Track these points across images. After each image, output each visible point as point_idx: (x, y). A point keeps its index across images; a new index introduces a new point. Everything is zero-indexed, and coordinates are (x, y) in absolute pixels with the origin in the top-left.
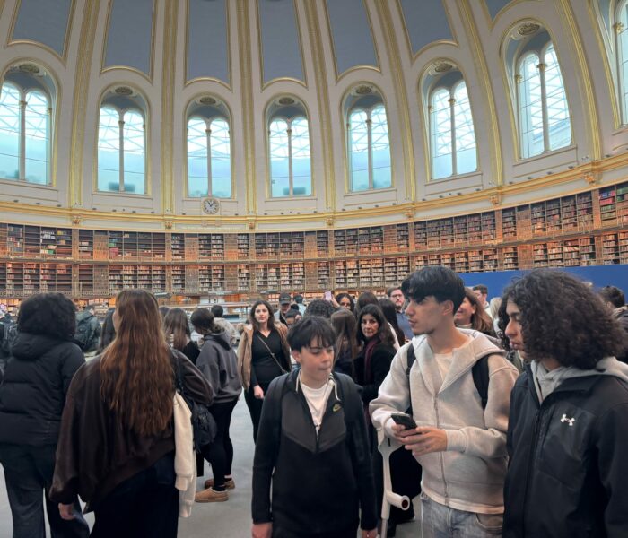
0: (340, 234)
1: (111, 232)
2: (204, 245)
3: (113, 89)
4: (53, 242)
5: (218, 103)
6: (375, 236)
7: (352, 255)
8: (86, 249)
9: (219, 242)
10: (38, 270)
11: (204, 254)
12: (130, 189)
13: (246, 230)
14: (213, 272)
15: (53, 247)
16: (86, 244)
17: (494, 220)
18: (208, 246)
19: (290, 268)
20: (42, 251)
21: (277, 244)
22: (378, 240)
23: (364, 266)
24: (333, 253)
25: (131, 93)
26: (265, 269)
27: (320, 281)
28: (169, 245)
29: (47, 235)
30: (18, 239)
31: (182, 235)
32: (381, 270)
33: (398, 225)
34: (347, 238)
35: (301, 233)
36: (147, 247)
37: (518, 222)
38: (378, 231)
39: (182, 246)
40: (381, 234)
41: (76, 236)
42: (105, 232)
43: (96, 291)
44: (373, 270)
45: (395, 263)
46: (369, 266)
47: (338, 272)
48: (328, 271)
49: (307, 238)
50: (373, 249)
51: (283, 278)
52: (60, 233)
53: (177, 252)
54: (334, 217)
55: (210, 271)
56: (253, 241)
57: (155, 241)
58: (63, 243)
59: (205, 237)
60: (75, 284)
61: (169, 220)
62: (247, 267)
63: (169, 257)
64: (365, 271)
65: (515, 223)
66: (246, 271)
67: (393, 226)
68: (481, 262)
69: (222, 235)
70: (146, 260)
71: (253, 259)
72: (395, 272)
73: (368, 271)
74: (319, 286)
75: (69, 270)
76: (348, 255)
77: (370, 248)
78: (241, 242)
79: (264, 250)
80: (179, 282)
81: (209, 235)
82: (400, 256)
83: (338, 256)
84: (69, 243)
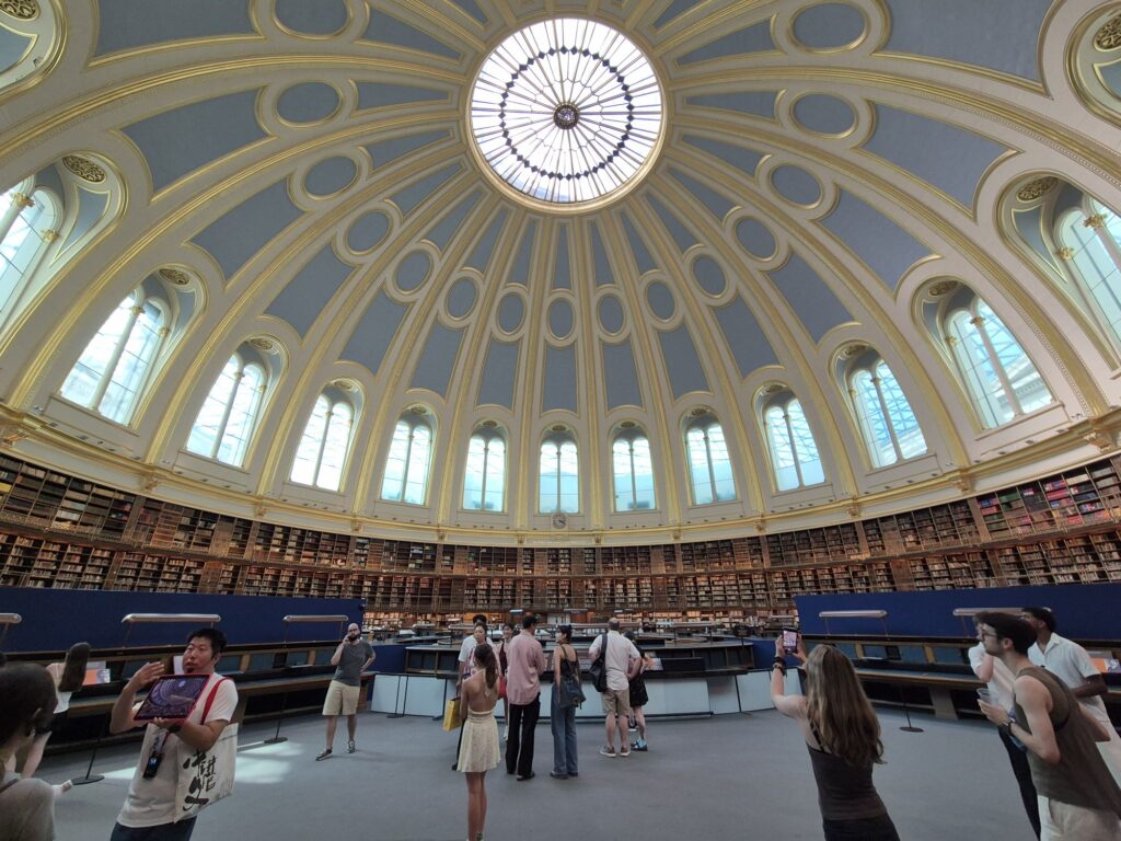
0: (687, 548)
1: (471, 547)
2: (553, 560)
3: (481, 423)
4: (420, 556)
5: (568, 429)
7: (702, 570)
8: (448, 563)
9: (567, 556)
10: (404, 583)
11: (552, 569)
12: (490, 506)
13: (592, 544)
14: (561, 588)
15: (420, 561)
16: (448, 558)
17: (855, 533)
18: (556, 561)
19: (638, 585)
20: (411, 566)
21: (623, 559)
22: (729, 554)
23: (716, 583)
24: (680, 569)
25: (496, 425)
26: (612, 585)
27: (670, 599)
28: (521, 559)
29: (416, 551)
30: (391, 554)
31: (532, 550)
32: (735, 588)
33: (748, 538)
34: (695, 552)
35: (647, 547)
36: (501, 561)
37: (885, 535)
38: (727, 544)
39: (532, 560)
40: (732, 548)
41: (440, 550)
42: (465, 547)
43: (452, 606)
44: (728, 588)
45: (751, 579)
46: (721, 583)
47: (688, 589)
48: (678, 589)
49: (653, 551)
50: (724, 564)
51: (630, 595)
52: (427, 548)
53: (526, 566)
54: (679, 531)
55: (557, 586)
56: (599, 556)
57: (508, 556)
58: (429, 557)
59: (553, 551)
60: (435, 597)
61: (522, 535)
62: (594, 583)
63: (521, 572)
64: (718, 588)
65: (880, 536)
66: (593, 587)
67: (744, 539)
68: (850, 580)
69: (569, 549)
70: (499, 574)
71: (600, 574)
72: (752, 591)
73: (722, 588)
74: (669, 605)
75: (431, 584)
76: (698, 571)
77: (720, 564)
78: (587, 556)
79: (610, 565)
80: (529, 597)
81: (557, 549)
82: (755, 572)
83: (686, 572)
84: (434, 557)
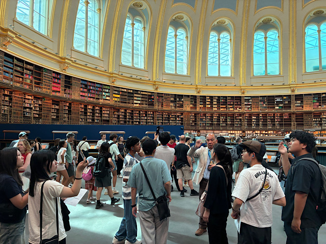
4: (281, 102)
8: (299, 104)
10: (274, 117)
15: (281, 105)
20: (276, 108)
29: (278, 100)
30: (264, 102)
41: (293, 98)
42: (310, 95)
52: (285, 98)
75: (290, 117)
84: (290, 102)
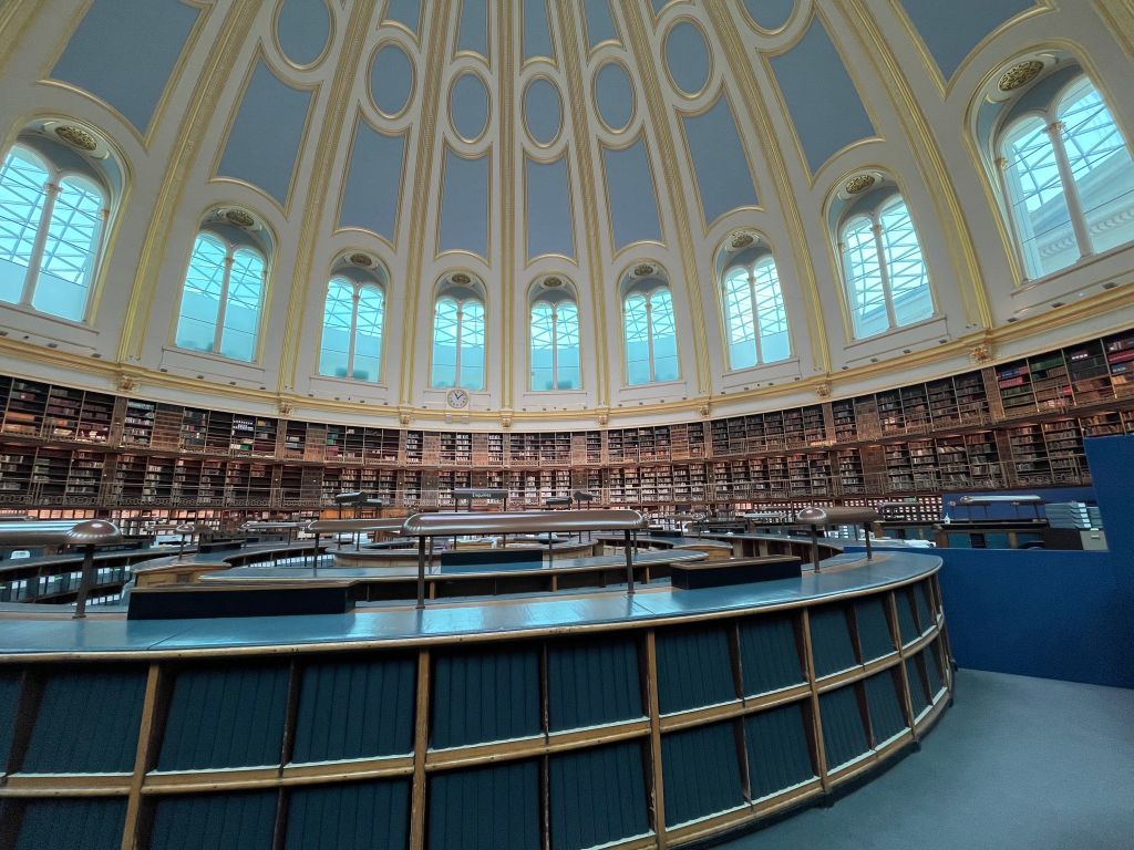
1: (330, 426)
2: (448, 447)
3: (346, 256)
4: (250, 434)
5: (473, 281)
6: (660, 438)
7: (632, 461)
8: (295, 446)
9: (466, 443)
10: (223, 470)
11: (446, 457)
12: (360, 374)
13: (499, 429)
14: (456, 480)
15: (248, 441)
16: (297, 439)
17: (821, 416)
18: (452, 447)
20: (233, 446)
21: (537, 447)
22: (664, 442)
23: (646, 475)
24: (606, 458)
25: (370, 262)
26: (522, 477)
29: (243, 426)
30: (198, 428)
31: (420, 433)
32: (668, 480)
33: (689, 424)
34: (625, 440)
35: (567, 434)
36: (376, 446)
37: (859, 418)
38: (665, 431)
39: (420, 446)
40: (668, 435)
41: (282, 428)
43: (301, 502)
44: (659, 480)
45: (687, 471)
46: (653, 475)
47: (613, 482)
49: (574, 440)
50: (657, 454)
51: (543, 489)
53: (412, 454)
54: (608, 415)
55: (453, 478)
56: (507, 440)
57: (390, 439)
58: (265, 436)
59: (449, 436)
62: (500, 474)
63: (403, 460)
65: (852, 418)
66: (498, 479)
67: (684, 426)
68: (806, 469)
69: (470, 435)
70: (374, 462)
71: (507, 465)
72: (688, 483)
75: (268, 473)
76: (626, 461)
77: (653, 453)
78: (492, 443)
80: (414, 491)
81: (453, 434)
83: (613, 463)
84: (272, 437)
